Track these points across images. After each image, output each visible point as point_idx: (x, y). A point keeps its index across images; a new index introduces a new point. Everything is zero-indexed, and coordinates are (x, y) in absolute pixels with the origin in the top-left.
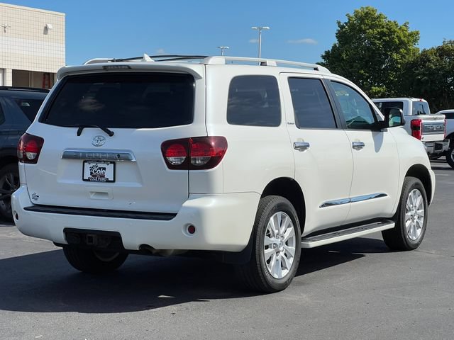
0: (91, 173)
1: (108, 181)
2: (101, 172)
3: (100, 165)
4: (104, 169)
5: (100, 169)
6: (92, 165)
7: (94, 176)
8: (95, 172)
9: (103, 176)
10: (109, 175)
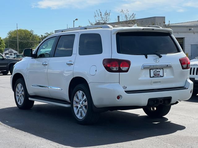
0: (154, 74)
1: (161, 77)
2: (158, 73)
3: (157, 70)
4: (159, 72)
5: (158, 72)
6: (154, 70)
7: (156, 75)
8: (156, 73)
9: (159, 75)
10: (161, 74)
